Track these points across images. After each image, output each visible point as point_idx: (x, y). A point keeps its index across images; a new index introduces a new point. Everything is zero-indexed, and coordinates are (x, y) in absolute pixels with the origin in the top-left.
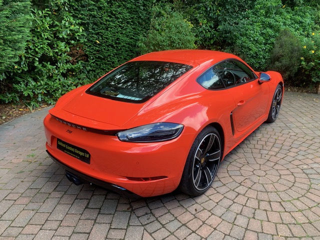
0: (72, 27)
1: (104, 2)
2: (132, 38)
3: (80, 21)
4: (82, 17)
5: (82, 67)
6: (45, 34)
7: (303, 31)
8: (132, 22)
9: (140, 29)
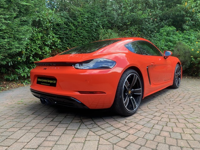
0: (53, 39)
3: (58, 36)
4: (60, 34)
6: (38, 41)
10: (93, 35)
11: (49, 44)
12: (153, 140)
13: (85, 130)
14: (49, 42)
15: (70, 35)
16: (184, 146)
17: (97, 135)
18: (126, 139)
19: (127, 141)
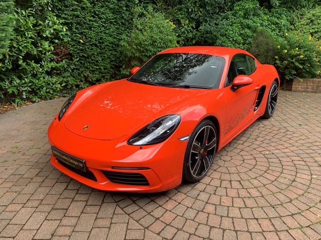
0: (56, 27)
1: (87, 2)
2: (115, 38)
3: (64, 20)
4: (65, 17)
5: (66, 66)
6: (29, 33)
7: (279, 32)
8: (115, 22)
9: (123, 29)
10: (123, 15)
11: (49, 36)
12: (193, 220)
13: (111, 204)
14: (47, 32)
15: (84, 18)
16: (227, 228)
17: (126, 213)
18: (161, 219)
19: (162, 222)
